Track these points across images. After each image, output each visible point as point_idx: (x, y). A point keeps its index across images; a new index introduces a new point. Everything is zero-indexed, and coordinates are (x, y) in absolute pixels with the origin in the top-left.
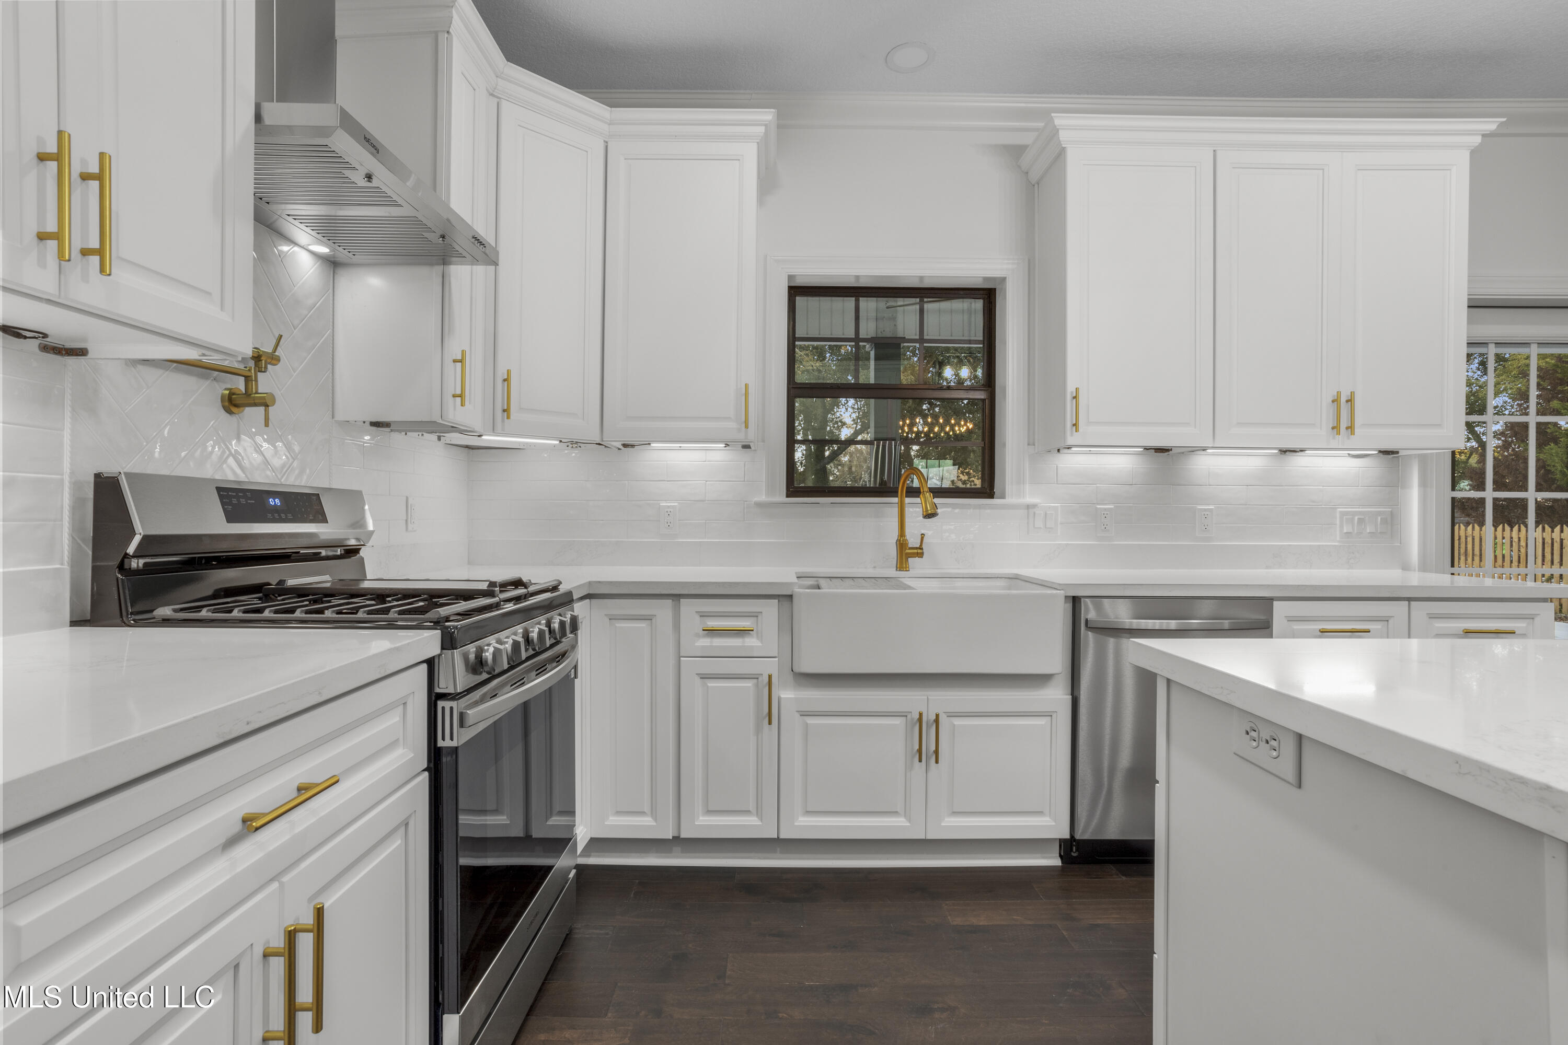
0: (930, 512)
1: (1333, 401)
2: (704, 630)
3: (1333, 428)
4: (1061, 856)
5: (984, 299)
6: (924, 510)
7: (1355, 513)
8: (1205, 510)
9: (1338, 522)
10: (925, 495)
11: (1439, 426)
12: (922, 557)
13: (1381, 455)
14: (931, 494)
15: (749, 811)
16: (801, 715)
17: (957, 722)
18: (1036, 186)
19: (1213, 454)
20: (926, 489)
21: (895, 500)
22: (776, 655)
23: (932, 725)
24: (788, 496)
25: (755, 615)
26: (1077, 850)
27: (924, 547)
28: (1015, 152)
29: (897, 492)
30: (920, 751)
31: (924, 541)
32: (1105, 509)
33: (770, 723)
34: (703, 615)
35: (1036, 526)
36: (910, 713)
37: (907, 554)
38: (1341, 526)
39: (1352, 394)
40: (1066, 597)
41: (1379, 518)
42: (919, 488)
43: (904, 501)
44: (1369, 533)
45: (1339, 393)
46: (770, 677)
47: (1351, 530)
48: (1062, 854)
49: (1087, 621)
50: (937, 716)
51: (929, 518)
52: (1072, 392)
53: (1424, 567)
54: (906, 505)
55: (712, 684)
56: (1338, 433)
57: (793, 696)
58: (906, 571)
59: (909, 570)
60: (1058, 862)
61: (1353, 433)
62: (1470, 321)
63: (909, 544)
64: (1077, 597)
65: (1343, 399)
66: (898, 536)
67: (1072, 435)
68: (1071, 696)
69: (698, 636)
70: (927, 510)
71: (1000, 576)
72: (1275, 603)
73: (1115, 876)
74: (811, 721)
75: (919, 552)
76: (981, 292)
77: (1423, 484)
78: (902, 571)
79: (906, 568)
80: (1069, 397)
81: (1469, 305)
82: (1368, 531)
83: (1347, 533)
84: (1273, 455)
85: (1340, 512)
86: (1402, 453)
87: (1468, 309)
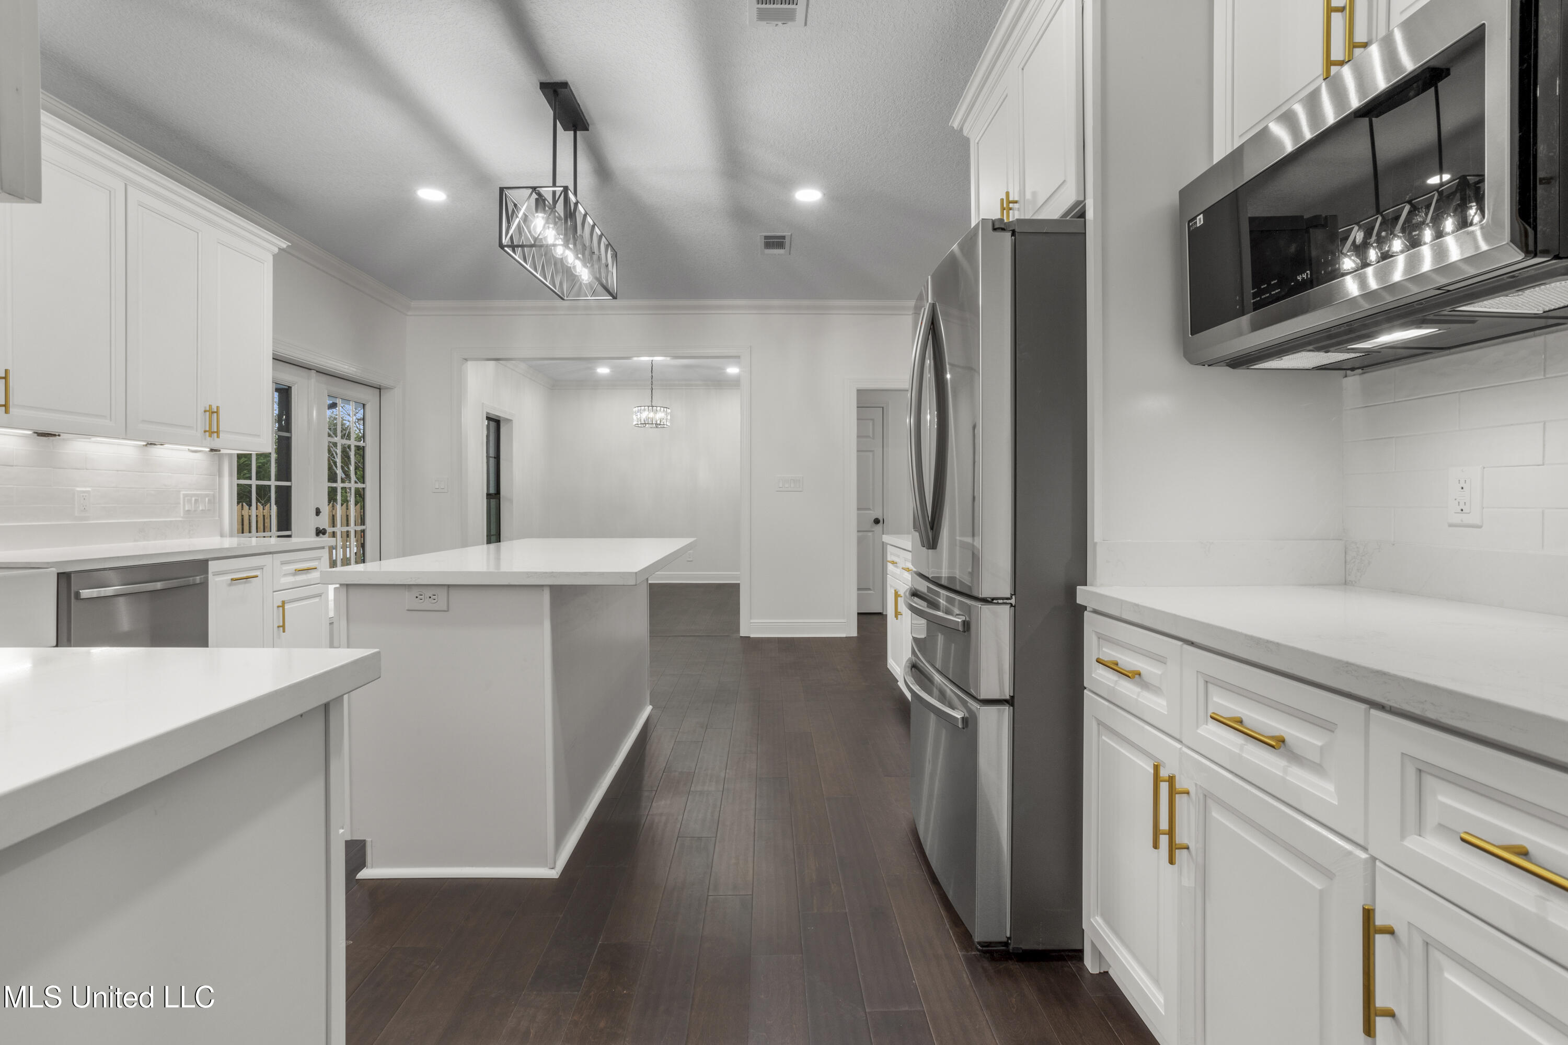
1: (206, 411)
3: (206, 431)
7: (192, 495)
8: (83, 492)
9: (182, 502)
11: (258, 436)
38: (184, 505)
39: (220, 407)
41: (207, 499)
44: (202, 510)
45: (211, 406)
47: (190, 510)
49: (77, 594)
53: (230, 534)
56: (210, 436)
61: (218, 437)
62: (274, 369)
64: (66, 573)
65: (213, 411)
72: (210, 562)
77: (230, 475)
81: (273, 358)
82: (201, 508)
83: (188, 511)
84: (139, 446)
85: (184, 494)
86: (223, 451)
87: (273, 361)
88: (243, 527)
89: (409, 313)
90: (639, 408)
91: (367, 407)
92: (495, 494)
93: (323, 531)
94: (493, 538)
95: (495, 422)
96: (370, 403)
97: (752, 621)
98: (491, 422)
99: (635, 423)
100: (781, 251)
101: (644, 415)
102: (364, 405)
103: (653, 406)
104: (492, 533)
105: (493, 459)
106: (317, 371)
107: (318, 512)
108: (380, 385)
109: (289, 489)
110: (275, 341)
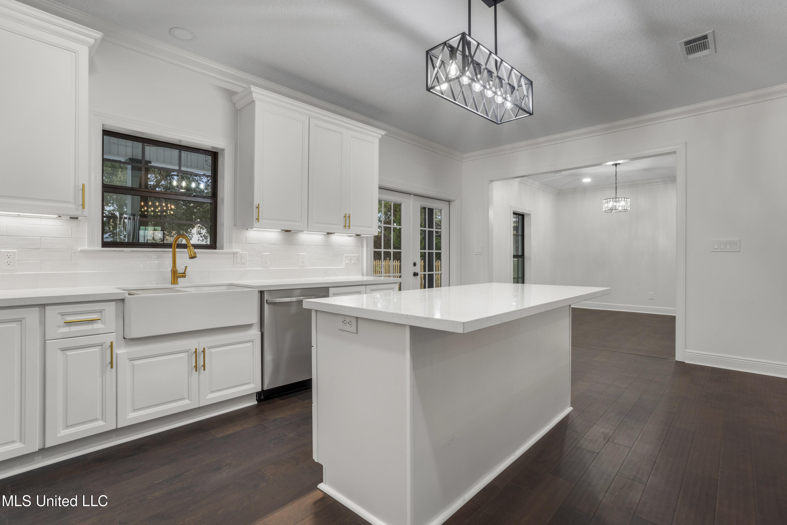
0: (193, 256)
1: (344, 217)
2: (65, 323)
3: (344, 226)
4: (257, 400)
5: (212, 156)
6: (190, 255)
7: (349, 256)
8: (303, 255)
9: (344, 260)
10: (190, 248)
11: (372, 227)
12: (185, 278)
13: (356, 236)
14: (193, 247)
15: (97, 419)
16: (130, 361)
17: (213, 350)
18: (239, 111)
19: (305, 233)
20: (190, 245)
21: (171, 250)
22: (114, 331)
23: (201, 353)
24: (102, 247)
25: (101, 312)
26: (263, 396)
27: (186, 272)
28: (230, 94)
29: (172, 246)
30: (196, 367)
31: (187, 270)
32: (266, 255)
33: (112, 367)
34: (63, 315)
35: (237, 262)
36: (190, 350)
37: (177, 276)
38: (345, 261)
39: (350, 214)
40: (259, 291)
41: (356, 258)
42: (187, 244)
43: (175, 250)
44: (353, 263)
45: (346, 214)
46: (112, 343)
47: (348, 263)
48: (257, 399)
49: (267, 300)
50: (204, 349)
51: (192, 259)
52: (256, 205)
53: (367, 275)
54: (177, 252)
55: (69, 353)
56: (346, 228)
57: (125, 351)
58: (177, 284)
59: (178, 284)
60: (256, 403)
61: (350, 228)
62: (379, 193)
63: (178, 271)
64: (263, 291)
65: (347, 216)
66: (172, 267)
67: (256, 223)
68: (260, 332)
69: (59, 327)
70: (191, 255)
71: (224, 285)
72: (330, 289)
73: (279, 401)
74: (135, 362)
75: (183, 275)
76: (211, 152)
77: (367, 246)
78: (174, 284)
79: (177, 283)
80: (255, 207)
81: (379, 188)
82: (353, 262)
83: (347, 263)
84: (325, 234)
85: (345, 256)
86: (362, 236)
87: (379, 189)
88: (376, 272)
89: (464, 161)
90: (607, 200)
91: (443, 211)
92: (521, 256)
93: (417, 274)
94: (520, 280)
95: (522, 216)
96: (443, 209)
97: (687, 351)
98: (519, 216)
99: (604, 210)
100: (706, 52)
101: (611, 204)
102: (441, 210)
103: (616, 198)
104: (519, 277)
105: (521, 236)
106: (414, 195)
107: (415, 264)
108: (449, 200)
109: (400, 253)
110: (380, 180)
